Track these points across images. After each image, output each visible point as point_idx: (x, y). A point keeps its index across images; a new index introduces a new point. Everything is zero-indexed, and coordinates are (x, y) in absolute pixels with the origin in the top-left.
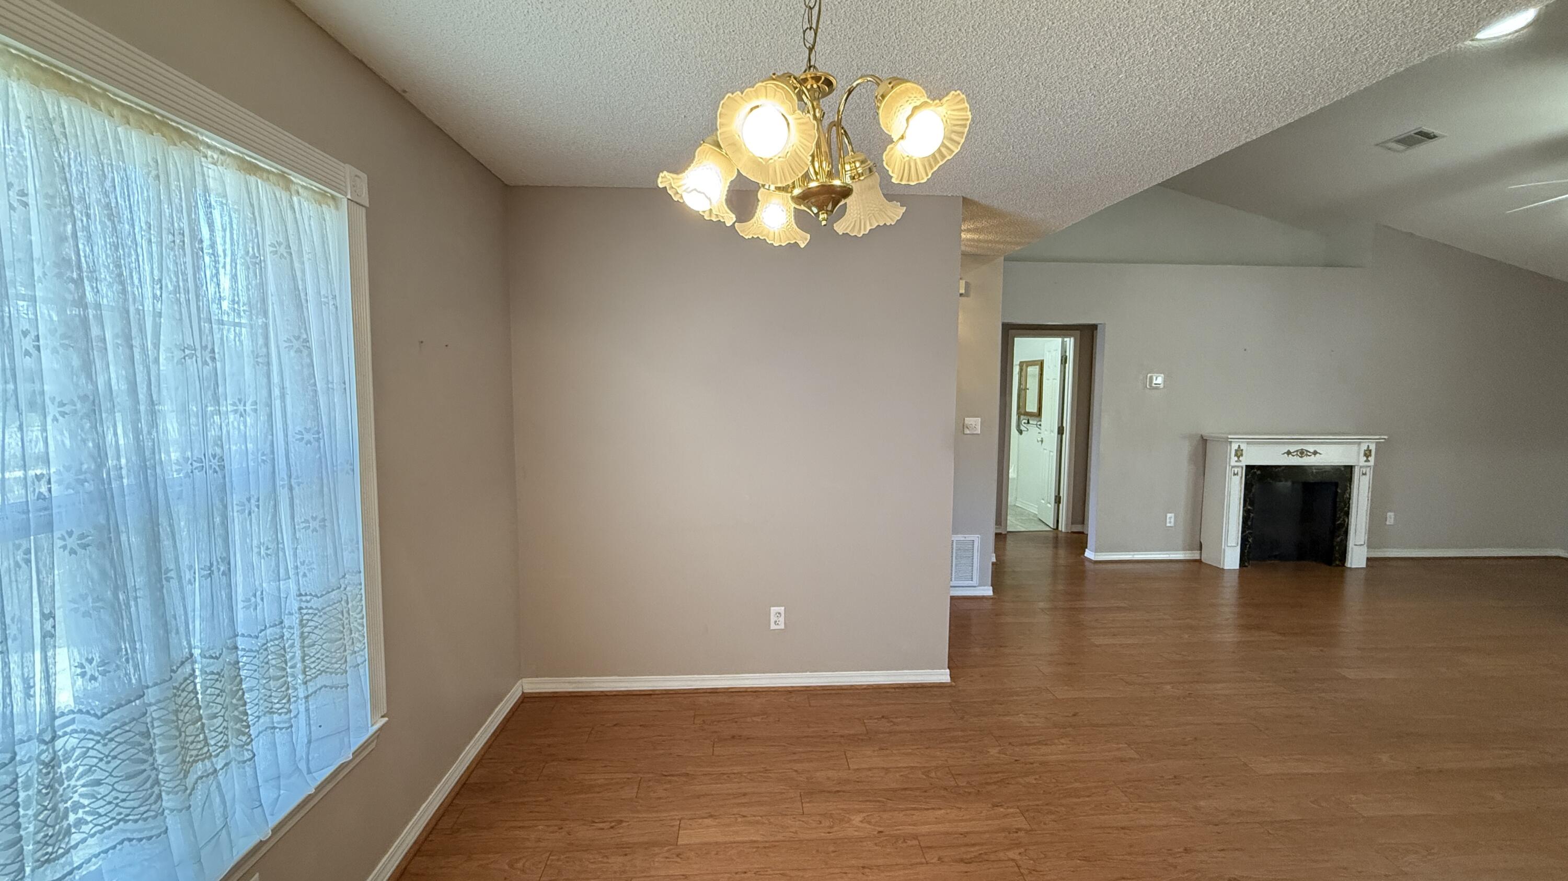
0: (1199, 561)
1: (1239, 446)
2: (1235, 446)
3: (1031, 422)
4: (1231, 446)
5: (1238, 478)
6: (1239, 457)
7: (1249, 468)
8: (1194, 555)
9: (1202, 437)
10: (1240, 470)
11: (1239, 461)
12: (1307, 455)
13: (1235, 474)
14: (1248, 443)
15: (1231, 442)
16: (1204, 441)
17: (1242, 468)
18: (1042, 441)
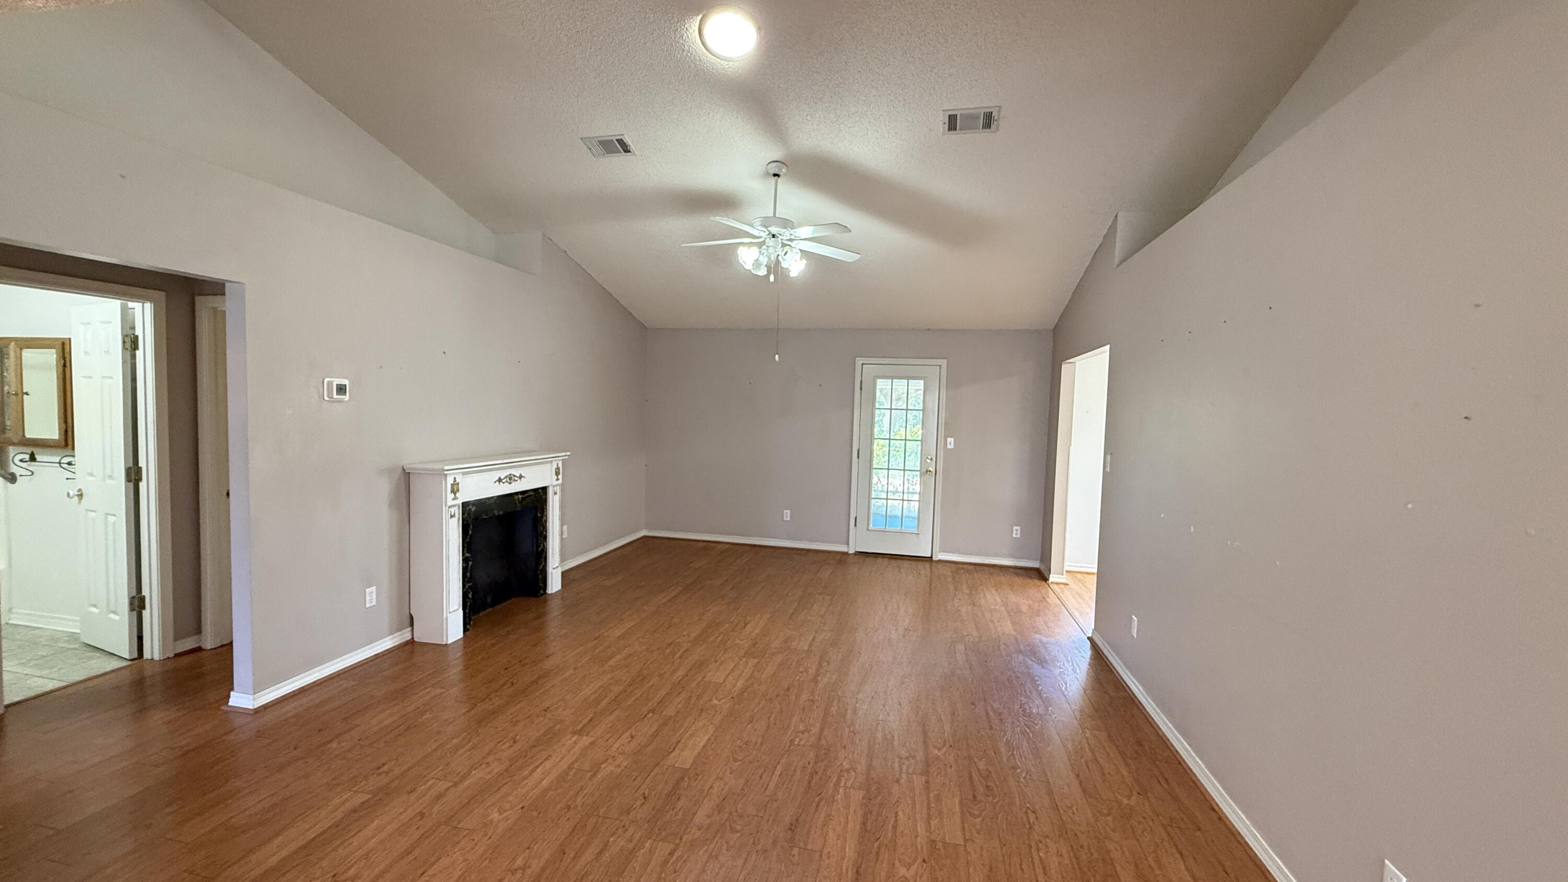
0: (411, 642)
1: (455, 478)
2: (450, 480)
3: (38, 457)
4: (446, 480)
5: (455, 520)
6: (455, 494)
7: (465, 505)
8: (406, 636)
9: (404, 470)
10: (456, 509)
11: (455, 498)
12: (515, 480)
13: (452, 517)
14: (464, 474)
15: (446, 475)
16: (406, 475)
17: (459, 506)
18: (80, 496)
